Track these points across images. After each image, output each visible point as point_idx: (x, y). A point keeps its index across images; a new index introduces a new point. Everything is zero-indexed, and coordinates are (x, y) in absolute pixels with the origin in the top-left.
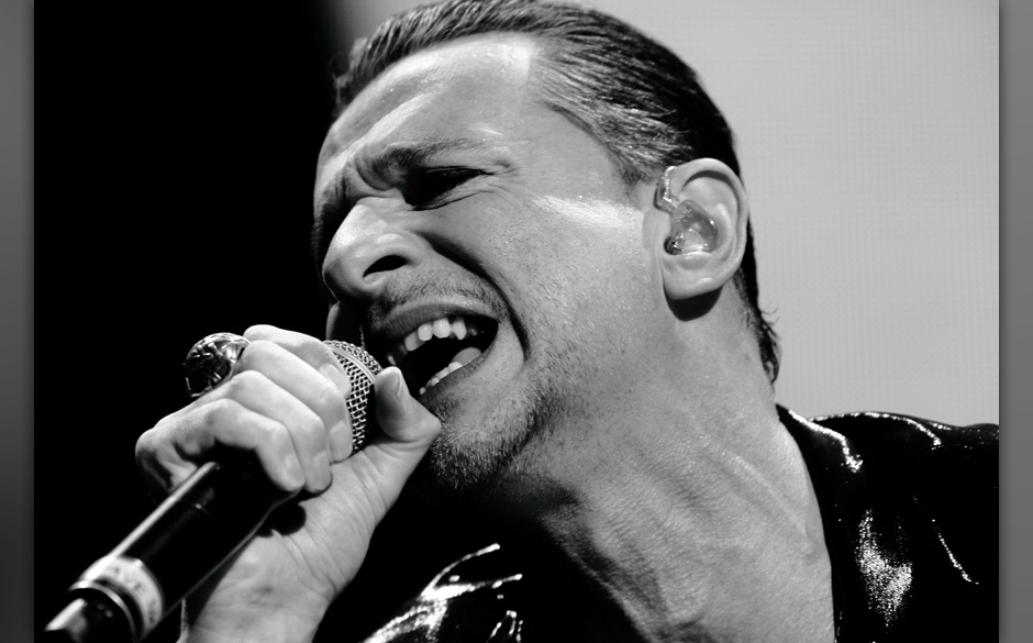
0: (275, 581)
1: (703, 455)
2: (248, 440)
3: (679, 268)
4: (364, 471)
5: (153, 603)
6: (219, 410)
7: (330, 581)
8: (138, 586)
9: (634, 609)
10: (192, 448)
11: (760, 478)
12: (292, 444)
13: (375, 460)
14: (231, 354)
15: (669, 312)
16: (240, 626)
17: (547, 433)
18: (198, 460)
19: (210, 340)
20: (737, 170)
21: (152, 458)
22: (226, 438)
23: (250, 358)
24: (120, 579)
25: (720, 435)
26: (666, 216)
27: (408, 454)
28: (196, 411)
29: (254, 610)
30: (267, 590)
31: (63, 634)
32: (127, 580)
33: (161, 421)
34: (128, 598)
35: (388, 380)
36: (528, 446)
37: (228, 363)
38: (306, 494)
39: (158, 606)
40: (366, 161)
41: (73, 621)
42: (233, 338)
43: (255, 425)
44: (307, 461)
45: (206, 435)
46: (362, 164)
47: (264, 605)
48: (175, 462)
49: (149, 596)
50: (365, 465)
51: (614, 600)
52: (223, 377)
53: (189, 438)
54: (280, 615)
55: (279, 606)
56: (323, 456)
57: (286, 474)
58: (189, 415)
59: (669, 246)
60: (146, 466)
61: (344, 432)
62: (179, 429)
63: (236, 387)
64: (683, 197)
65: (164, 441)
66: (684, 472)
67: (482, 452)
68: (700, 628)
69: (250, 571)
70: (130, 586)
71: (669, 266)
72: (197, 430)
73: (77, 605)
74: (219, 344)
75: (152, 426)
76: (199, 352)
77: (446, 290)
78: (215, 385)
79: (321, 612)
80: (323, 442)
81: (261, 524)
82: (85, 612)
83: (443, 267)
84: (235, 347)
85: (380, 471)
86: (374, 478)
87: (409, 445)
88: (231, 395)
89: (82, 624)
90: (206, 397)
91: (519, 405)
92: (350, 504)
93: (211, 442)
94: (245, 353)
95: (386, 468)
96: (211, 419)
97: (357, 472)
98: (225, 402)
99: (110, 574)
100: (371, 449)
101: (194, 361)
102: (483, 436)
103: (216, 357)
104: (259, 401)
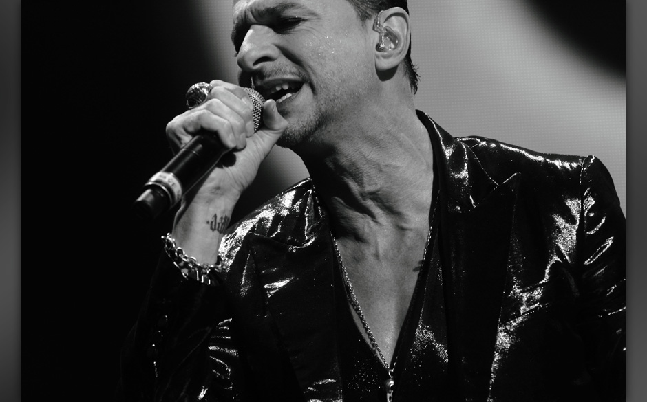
0: (221, 184)
1: (388, 132)
2: (215, 126)
3: (382, 58)
4: (257, 141)
5: (179, 192)
6: (203, 114)
7: (242, 185)
8: (173, 184)
9: (353, 185)
10: (191, 129)
11: (410, 142)
12: (232, 129)
13: (261, 137)
14: (206, 92)
15: (376, 76)
16: (207, 202)
17: (324, 127)
18: (193, 134)
19: (197, 86)
20: (408, 12)
21: (174, 132)
22: (205, 126)
23: (214, 94)
24: (166, 181)
25: (395, 125)
26: (378, 34)
27: (275, 135)
28: (193, 114)
29: (212, 196)
30: (218, 188)
31: (143, 202)
32: (169, 182)
33: (176, 118)
34: (169, 189)
35: (269, 104)
36: (316, 132)
37: (205, 95)
38: (236, 149)
39: (180, 193)
40: (255, 9)
41: (147, 196)
42: (207, 85)
43: (217, 121)
44: (237, 137)
45: (197, 124)
46: (254, 10)
47: (217, 194)
48: (183, 134)
49: (177, 188)
50: (257, 138)
51: (345, 182)
52: (202, 101)
53: (190, 124)
54: (223, 198)
55: (222, 194)
56: (244, 134)
57: (230, 141)
58: (189, 116)
59: (378, 48)
60: (171, 136)
61: (251, 125)
62: (185, 121)
63: (209, 105)
64: (385, 25)
65: (179, 126)
66: (380, 139)
67: (296, 134)
68: (377, 195)
69: (213, 179)
70: (170, 184)
71: (377, 57)
72: (192, 121)
73: (148, 191)
74: (201, 87)
75: (171, 120)
76: (193, 90)
77: (285, 73)
78: (199, 104)
79: (238, 198)
80: (244, 130)
81: (217, 162)
82: (152, 193)
83: (285, 62)
84: (208, 89)
85: (263, 140)
86: (261, 144)
87: (276, 132)
88: (207, 108)
89: (151, 198)
90: (196, 109)
91: (312, 117)
92: (251, 154)
93: (199, 127)
94: (212, 91)
95: (266, 140)
96: (199, 117)
97: (254, 142)
98: (205, 111)
99: (162, 179)
100: (260, 132)
101: (190, 94)
102: (297, 128)
103: (200, 92)
104: (218, 111)
